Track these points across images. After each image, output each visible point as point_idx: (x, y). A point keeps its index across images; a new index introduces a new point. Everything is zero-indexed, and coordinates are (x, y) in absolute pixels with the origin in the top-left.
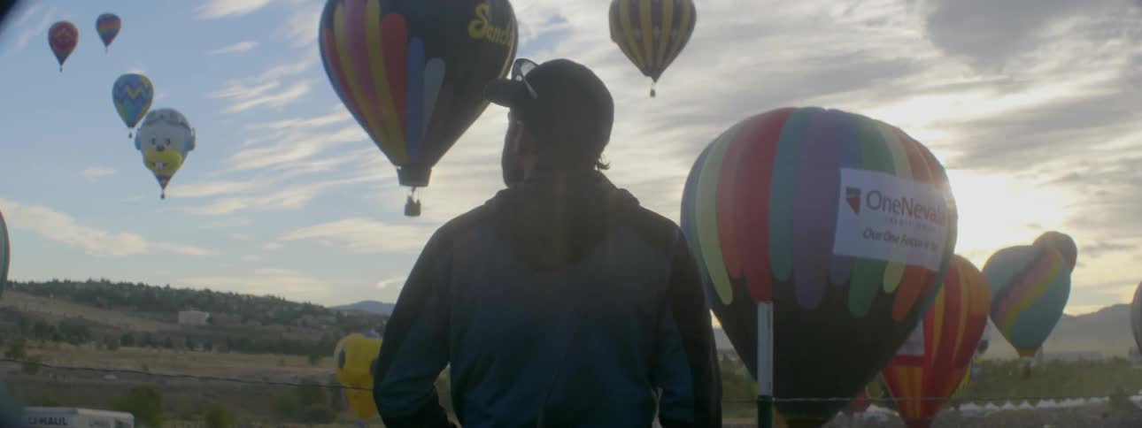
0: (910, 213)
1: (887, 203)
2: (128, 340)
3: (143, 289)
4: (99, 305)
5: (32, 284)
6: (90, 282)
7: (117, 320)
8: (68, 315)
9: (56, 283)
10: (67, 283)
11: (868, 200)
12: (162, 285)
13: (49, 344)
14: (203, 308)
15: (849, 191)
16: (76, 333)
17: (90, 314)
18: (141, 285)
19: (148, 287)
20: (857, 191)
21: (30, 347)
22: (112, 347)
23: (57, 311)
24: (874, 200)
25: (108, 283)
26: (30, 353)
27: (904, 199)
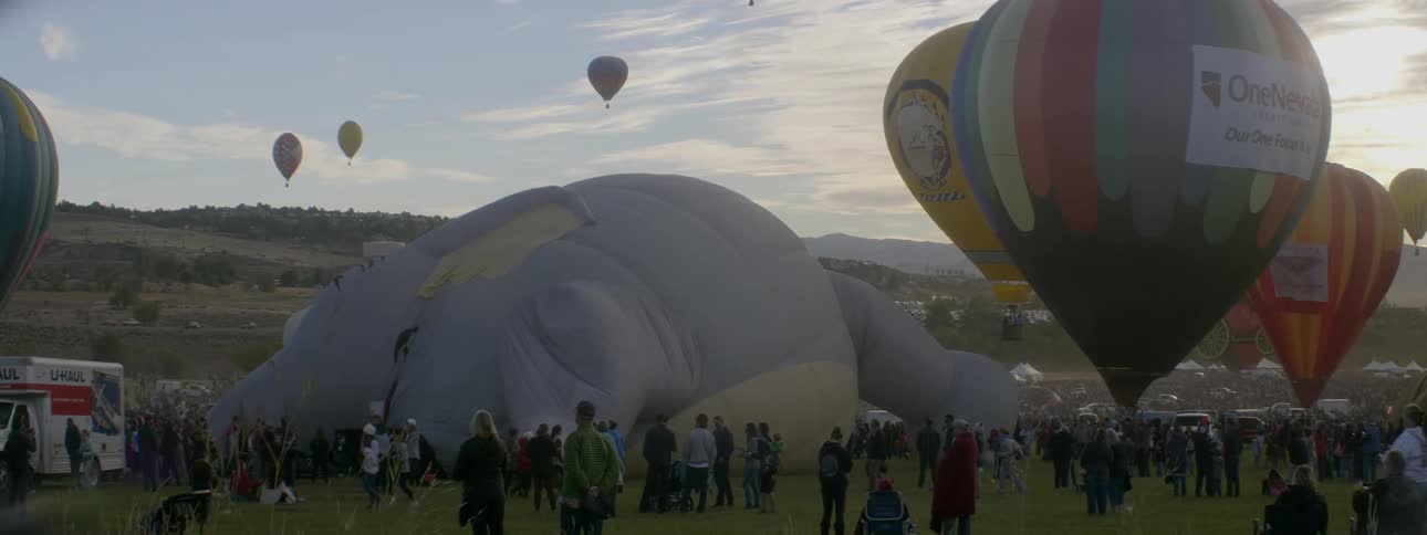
0: (1283, 106)
1: (1255, 90)
2: (289, 279)
3: (317, 215)
4: (253, 237)
5: (160, 212)
6: (241, 207)
7: (275, 253)
8: (208, 250)
9: (194, 209)
10: (209, 209)
11: (1231, 87)
12: (344, 209)
13: (177, 286)
14: (397, 236)
15: (1206, 76)
16: (217, 271)
17: (239, 248)
18: (313, 210)
19: (322, 211)
20: (1216, 77)
21: (149, 291)
22: (266, 286)
23: (193, 245)
24: (1239, 90)
25: (267, 207)
26: (146, 298)
27: (1274, 86)
